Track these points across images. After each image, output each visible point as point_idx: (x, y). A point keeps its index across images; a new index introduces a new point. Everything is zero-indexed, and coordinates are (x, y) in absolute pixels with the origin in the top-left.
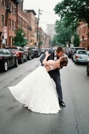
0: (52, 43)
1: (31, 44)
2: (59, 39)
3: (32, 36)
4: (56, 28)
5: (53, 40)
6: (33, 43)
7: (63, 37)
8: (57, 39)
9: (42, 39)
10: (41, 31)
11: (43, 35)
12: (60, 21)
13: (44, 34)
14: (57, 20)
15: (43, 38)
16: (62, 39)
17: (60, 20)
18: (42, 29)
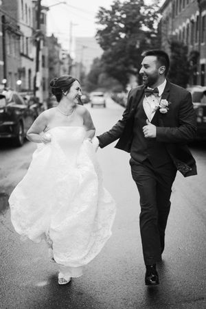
0: (88, 82)
1: (19, 82)
2: (111, 66)
3: (22, 55)
4: (99, 32)
5: (92, 72)
6: (27, 80)
7: (123, 59)
8: (105, 65)
9: (59, 70)
10: (56, 47)
11: (63, 59)
12: (113, 10)
13: (65, 56)
14: (102, 8)
15: (62, 66)
16: (118, 65)
17: (112, 6)
18: (59, 42)
